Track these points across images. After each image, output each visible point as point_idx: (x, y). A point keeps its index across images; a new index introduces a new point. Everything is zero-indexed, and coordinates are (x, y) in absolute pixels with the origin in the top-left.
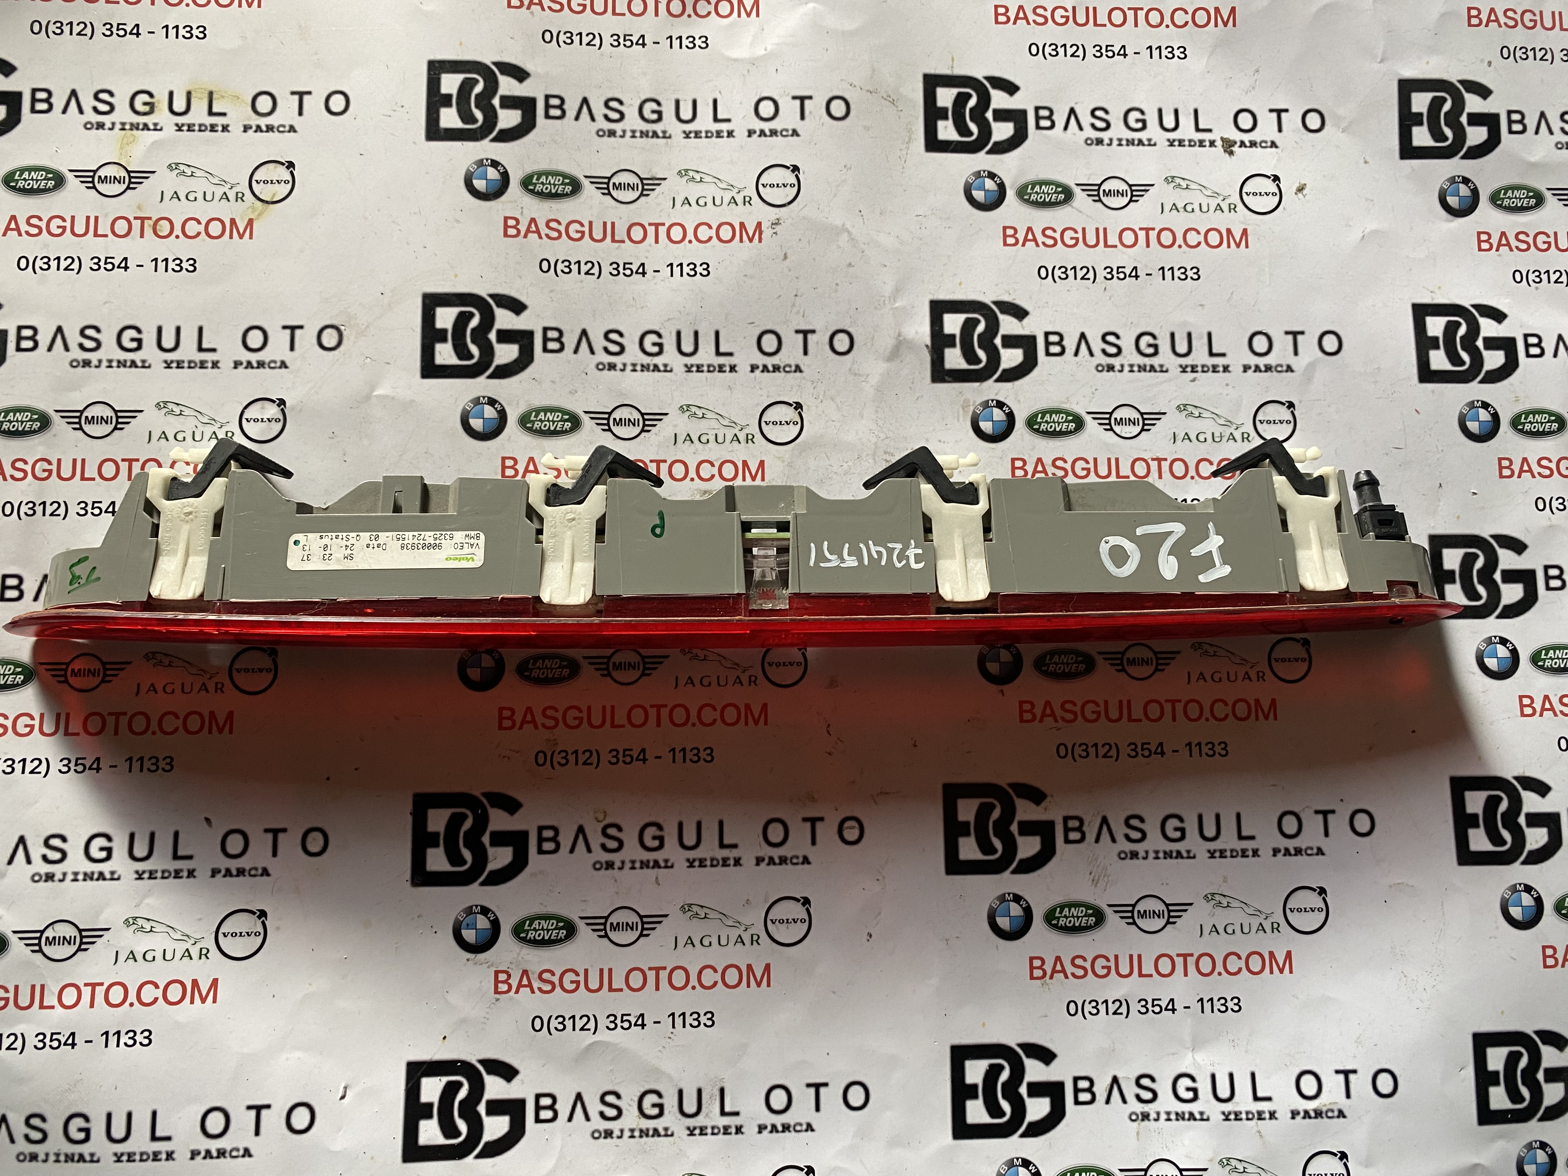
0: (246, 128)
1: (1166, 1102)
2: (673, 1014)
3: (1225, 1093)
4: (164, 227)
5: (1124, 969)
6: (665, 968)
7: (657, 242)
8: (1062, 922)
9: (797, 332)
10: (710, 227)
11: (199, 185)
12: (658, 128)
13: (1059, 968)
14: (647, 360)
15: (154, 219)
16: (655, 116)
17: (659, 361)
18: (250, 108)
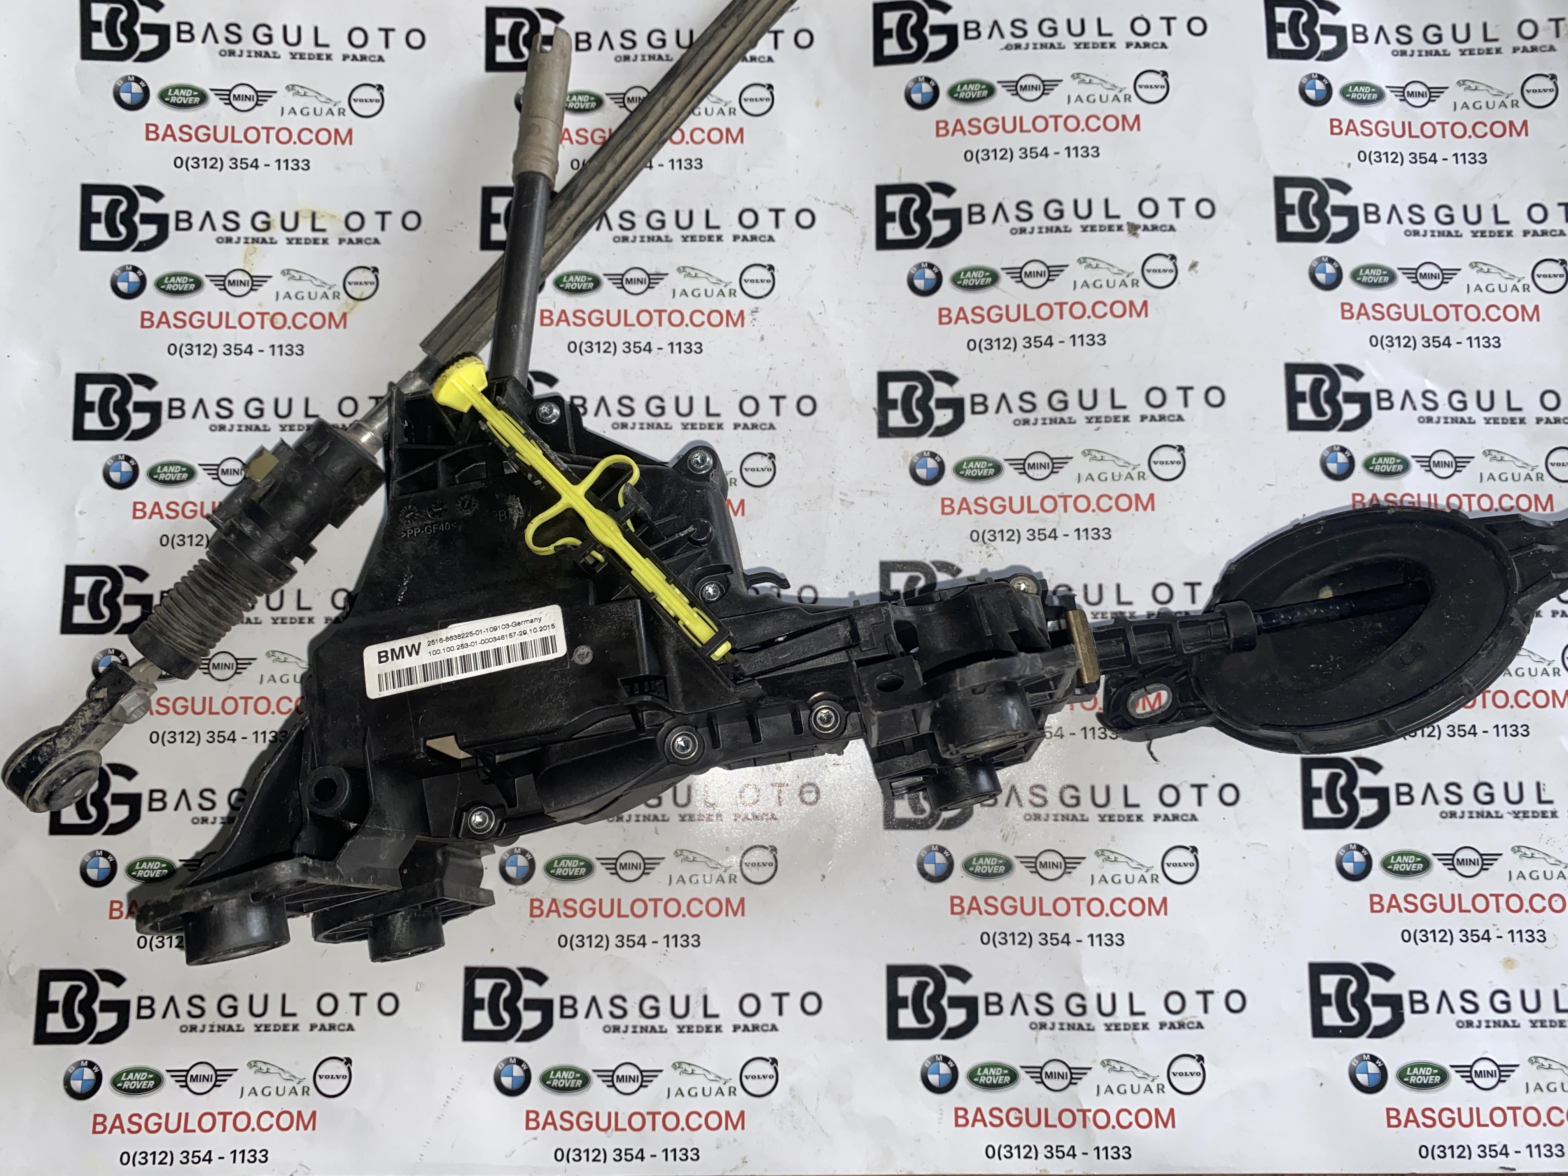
0: (341, 241)
1: (1060, 1015)
2: (667, 936)
3: (1107, 1007)
4: (279, 320)
5: (1028, 908)
6: (661, 900)
7: (660, 324)
8: (977, 869)
9: (772, 397)
10: (703, 314)
11: (305, 287)
12: (662, 233)
13: (974, 905)
14: (652, 420)
15: (272, 313)
16: (659, 225)
17: (662, 420)
18: (343, 225)
